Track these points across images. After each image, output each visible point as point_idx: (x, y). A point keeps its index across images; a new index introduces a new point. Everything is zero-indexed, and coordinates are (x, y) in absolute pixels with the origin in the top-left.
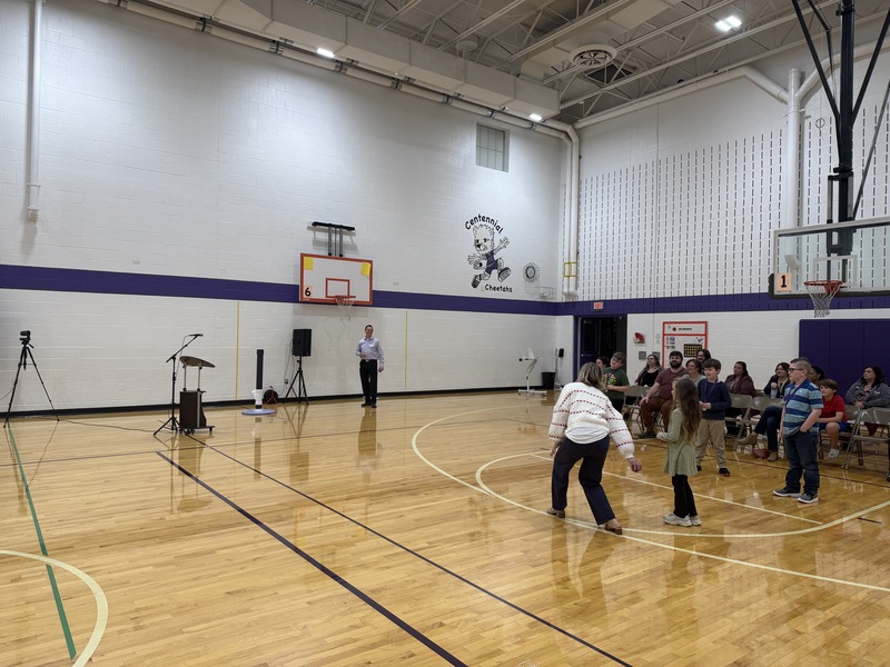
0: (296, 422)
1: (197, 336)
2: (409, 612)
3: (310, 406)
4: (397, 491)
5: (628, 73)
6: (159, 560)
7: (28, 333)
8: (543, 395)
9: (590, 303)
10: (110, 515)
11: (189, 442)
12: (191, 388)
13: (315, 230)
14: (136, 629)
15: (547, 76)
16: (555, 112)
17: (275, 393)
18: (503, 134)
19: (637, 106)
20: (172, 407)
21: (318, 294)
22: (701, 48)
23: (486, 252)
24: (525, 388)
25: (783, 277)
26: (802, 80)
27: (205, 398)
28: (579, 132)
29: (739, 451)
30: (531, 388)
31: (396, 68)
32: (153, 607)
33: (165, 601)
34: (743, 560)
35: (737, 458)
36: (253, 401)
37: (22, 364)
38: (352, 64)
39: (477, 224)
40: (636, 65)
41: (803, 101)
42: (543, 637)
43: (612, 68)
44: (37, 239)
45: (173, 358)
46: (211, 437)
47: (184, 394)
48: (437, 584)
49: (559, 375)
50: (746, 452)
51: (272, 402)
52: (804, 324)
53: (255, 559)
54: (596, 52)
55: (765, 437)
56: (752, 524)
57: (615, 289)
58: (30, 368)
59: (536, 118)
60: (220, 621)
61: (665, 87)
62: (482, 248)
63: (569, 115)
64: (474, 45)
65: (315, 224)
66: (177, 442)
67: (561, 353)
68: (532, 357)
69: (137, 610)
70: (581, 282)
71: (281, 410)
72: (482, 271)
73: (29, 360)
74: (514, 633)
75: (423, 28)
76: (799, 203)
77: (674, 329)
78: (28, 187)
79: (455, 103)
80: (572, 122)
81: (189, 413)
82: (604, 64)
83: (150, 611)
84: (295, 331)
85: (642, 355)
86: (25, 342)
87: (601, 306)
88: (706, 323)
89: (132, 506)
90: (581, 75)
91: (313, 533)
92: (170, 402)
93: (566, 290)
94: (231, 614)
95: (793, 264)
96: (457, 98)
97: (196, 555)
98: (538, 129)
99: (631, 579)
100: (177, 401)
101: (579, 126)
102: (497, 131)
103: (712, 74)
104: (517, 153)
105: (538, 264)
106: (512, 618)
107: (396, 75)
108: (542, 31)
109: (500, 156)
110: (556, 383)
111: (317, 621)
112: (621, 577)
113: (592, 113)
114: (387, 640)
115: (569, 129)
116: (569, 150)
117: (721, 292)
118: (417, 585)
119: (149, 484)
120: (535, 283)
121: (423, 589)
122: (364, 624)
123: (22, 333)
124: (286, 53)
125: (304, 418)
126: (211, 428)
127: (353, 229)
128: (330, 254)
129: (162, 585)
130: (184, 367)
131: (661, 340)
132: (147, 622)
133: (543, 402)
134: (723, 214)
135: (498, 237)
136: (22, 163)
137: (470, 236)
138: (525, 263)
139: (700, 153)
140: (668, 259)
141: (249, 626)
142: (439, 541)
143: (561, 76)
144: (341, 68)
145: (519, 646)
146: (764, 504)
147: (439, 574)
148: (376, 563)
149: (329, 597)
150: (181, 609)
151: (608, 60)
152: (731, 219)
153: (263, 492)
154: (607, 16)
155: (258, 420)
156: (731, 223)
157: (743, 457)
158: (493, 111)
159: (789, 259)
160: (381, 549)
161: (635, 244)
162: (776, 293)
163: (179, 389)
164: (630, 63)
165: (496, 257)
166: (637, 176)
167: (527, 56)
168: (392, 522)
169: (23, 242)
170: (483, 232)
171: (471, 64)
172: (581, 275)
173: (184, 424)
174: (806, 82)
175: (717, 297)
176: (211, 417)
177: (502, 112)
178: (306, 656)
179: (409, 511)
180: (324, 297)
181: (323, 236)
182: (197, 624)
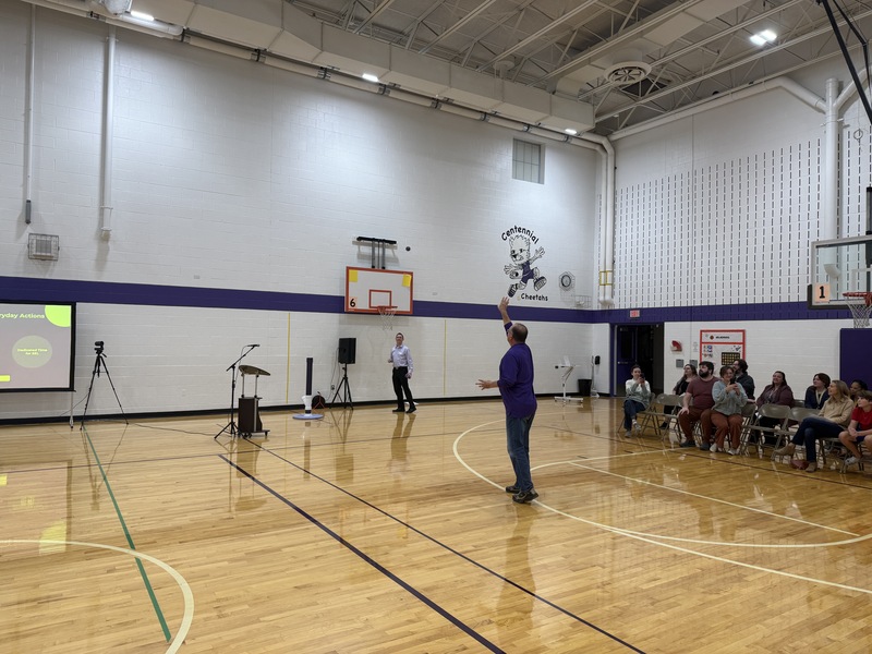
0: (341, 427)
1: (254, 346)
2: (460, 609)
3: (355, 411)
4: (442, 496)
5: (662, 86)
6: (231, 556)
7: (102, 344)
8: (580, 402)
9: (626, 311)
10: (185, 513)
11: (246, 445)
12: (249, 394)
13: (359, 245)
14: (219, 617)
15: (583, 92)
16: (591, 126)
17: (323, 399)
18: (539, 148)
19: (672, 118)
20: (230, 412)
21: (362, 304)
22: (737, 60)
23: (523, 262)
24: (561, 395)
25: (822, 288)
26: (840, 89)
27: (261, 404)
28: (614, 144)
29: (777, 460)
30: (567, 395)
31: (436, 90)
32: (231, 598)
33: (241, 593)
34: (779, 570)
35: (775, 468)
36: (303, 406)
37: (97, 372)
38: (395, 87)
39: (513, 235)
40: (670, 78)
41: (842, 110)
42: (585, 637)
43: (646, 82)
44: (109, 257)
45: (233, 367)
46: (266, 440)
47: (243, 401)
48: (484, 585)
49: (595, 382)
50: (785, 462)
51: (320, 407)
52: (844, 333)
53: (317, 557)
54: (630, 69)
55: (804, 447)
56: (788, 535)
57: (652, 298)
58: (103, 375)
59: (572, 132)
60: (292, 612)
61: (700, 99)
62: (518, 258)
63: (604, 128)
64: (511, 64)
65: (360, 239)
66: (235, 445)
67: (598, 361)
68: (568, 364)
69: (218, 600)
70: (616, 290)
71: (328, 414)
72: (518, 281)
73: (102, 367)
74: (557, 632)
75: (461, 51)
76: (839, 212)
77: (712, 338)
78: (102, 210)
79: (492, 120)
80: (607, 134)
81: (247, 418)
82: (639, 79)
83: (230, 602)
84: (341, 340)
85: (680, 363)
86: (99, 351)
87: (637, 314)
88: (743, 331)
89: (203, 506)
90: (616, 90)
91: (368, 534)
92: (229, 407)
93: (601, 298)
94: (301, 607)
95: (833, 273)
96: (495, 115)
97: (263, 552)
98: (574, 141)
99: (669, 584)
100: (236, 406)
101: (614, 138)
102: (533, 145)
103: (747, 85)
104: (552, 165)
105: (573, 273)
106: (556, 618)
107: (437, 97)
108: (578, 49)
109: (536, 168)
110: (592, 391)
111: (377, 615)
112: (658, 583)
113: (626, 125)
114: (440, 634)
115: (604, 141)
116: (604, 162)
117: (759, 301)
118: (466, 584)
119: (216, 486)
120: (571, 292)
121: (471, 589)
122: (420, 619)
123: (97, 344)
124: (333, 78)
125: (349, 424)
126: (266, 432)
127: (395, 242)
128: (373, 267)
129: (238, 579)
130: (243, 375)
131: (698, 348)
132: (228, 611)
133: (579, 409)
134: (760, 223)
135: (534, 247)
136: (96, 188)
137: (506, 247)
138: (561, 273)
139: (736, 163)
140: (705, 268)
141: (318, 617)
142: (483, 545)
143: (596, 91)
144: (384, 91)
145: (563, 644)
146: (803, 514)
147: (486, 575)
148: (427, 563)
149: (386, 594)
150: (257, 601)
151: (643, 76)
152: (768, 228)
153: (319, 494)
154: (641, 34)
155: (308, 424)
156: (768, 232)
157: (781, 468)
158: (529, 126)
159: (828, 268)
160: (431, 550)
161: (671, 253)
162: (814, 304)
163: (238, 396)
164: (665, 77)
165: (531, 267)
166: (672, 186)
167: (562, 74)
168: (440, 525)
169: (97, 260)
170: (519, 243)
171: (508, 84)
172: (617, 283)
173: (241, 429)
174: (844, 92)
175: (755, 306)
176: (267, 421)
177: (538, 127)
178: (369, 646)
179: (455, 515)
180: (367, 308)
181: (366, 250)
182: (271, 614)
